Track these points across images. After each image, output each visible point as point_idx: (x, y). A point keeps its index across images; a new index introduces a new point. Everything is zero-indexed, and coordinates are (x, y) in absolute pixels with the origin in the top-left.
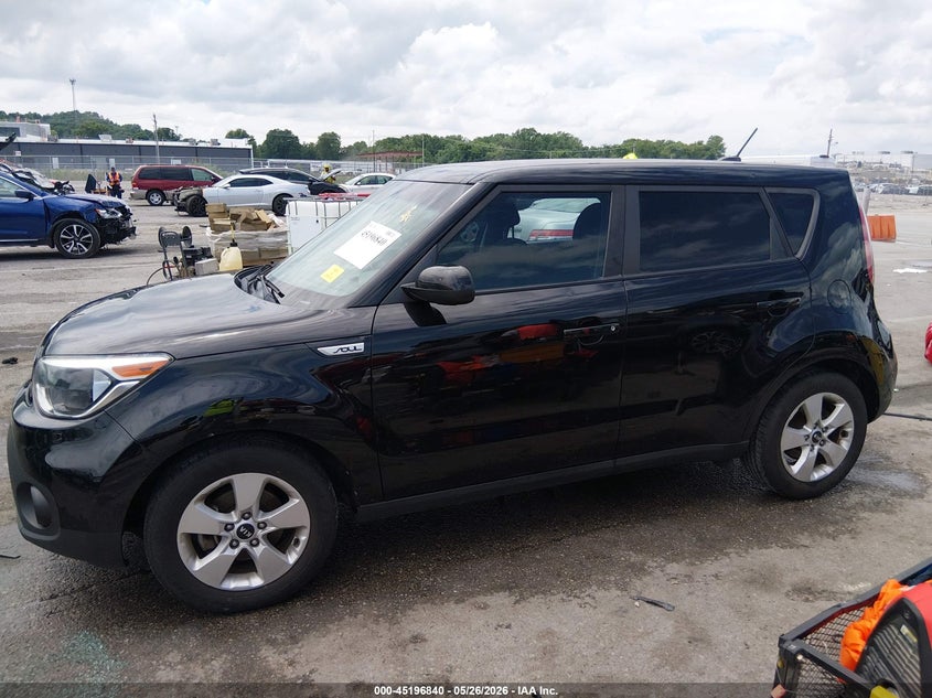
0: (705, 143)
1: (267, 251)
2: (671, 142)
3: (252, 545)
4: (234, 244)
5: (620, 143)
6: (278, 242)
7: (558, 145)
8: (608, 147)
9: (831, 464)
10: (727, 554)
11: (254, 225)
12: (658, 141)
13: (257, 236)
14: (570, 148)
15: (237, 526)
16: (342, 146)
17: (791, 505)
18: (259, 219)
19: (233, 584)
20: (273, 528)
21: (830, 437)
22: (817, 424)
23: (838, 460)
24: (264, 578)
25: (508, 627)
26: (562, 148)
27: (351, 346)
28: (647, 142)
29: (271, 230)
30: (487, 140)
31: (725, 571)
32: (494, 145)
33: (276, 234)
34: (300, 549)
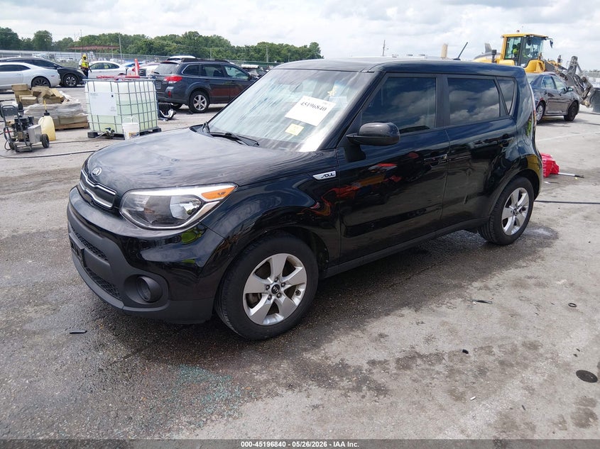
0: (308, 47)
1: (65, 118)
2: (287, 45)
3: (278, 297)
4: (47, 114)
5: (256, 44)
6: (72, 112)
7: (215, 44)
8: (248, 47)
9: (519, 225)
10: (495, 275)
11: (52, 99)
12: (279, 44)
13: (56, 108)
14: (222, 46)
15: (271, 286)
16: (53, 41)
17: (504, 248)
18: (53, 95)
19: (268, 322)
20: (289, 286)
21: (520, 211)
22: (516, 205)
23: (522, 223)
24: (283, 315)
25: (422, 323)
26: (217, 46)
27: (329, 173)
28: (272, 44)
29: (65, 103)
30: (164, 38)
31: (500, 282)
32: (170, 43)
33: (71, 106)
34: (300, 297)
